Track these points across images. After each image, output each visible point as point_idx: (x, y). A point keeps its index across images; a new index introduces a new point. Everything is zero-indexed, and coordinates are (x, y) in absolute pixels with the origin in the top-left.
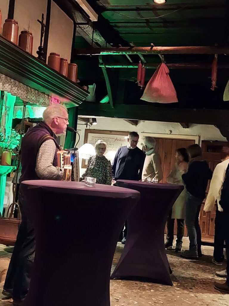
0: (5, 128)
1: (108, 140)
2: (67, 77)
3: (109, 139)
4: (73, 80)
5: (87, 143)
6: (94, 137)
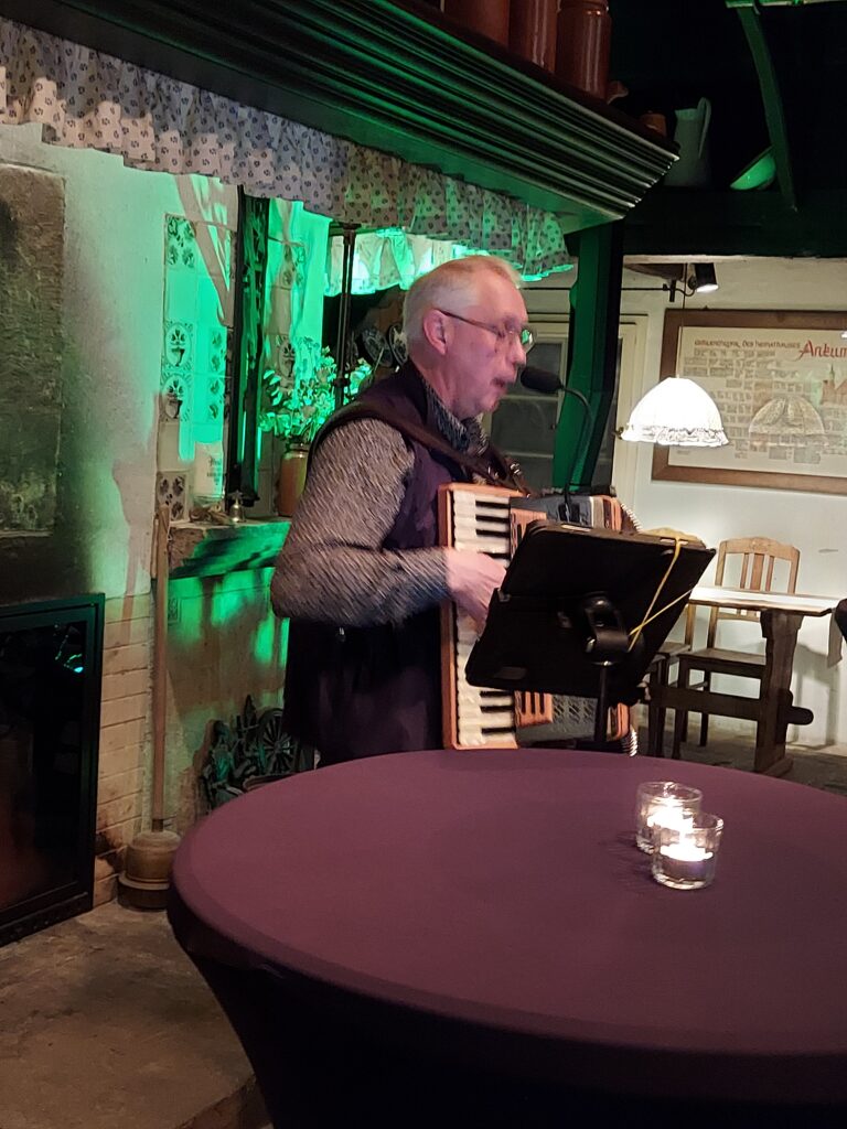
0: (290, 346)
1: (767, 354)
2: (551, 69)
3: (772, 349)
4: (588, 89)
5: (674, 376)
6: (704, 342)
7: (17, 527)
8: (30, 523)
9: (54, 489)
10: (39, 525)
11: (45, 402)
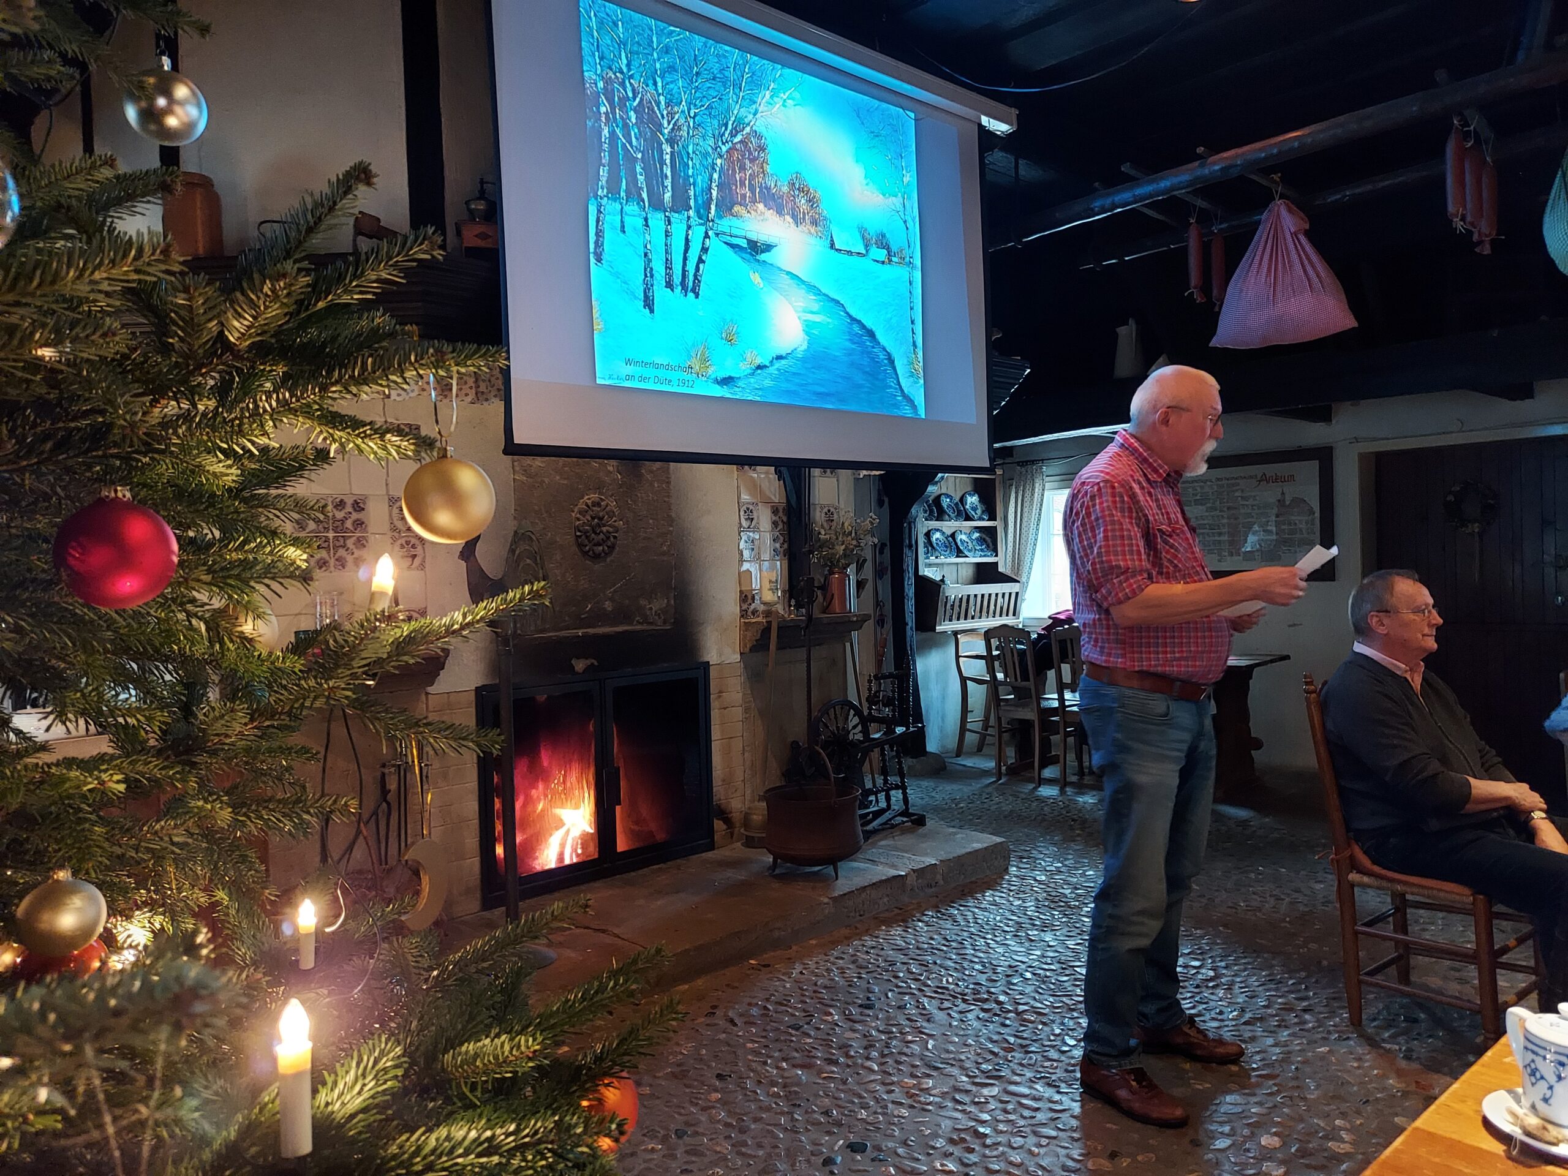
1: (1233, 485)
3: (1236, 481)
7: (651, 624)
8: (660, 622)
9: (672, 602)
10: (665, 623)
11: (664, 554)
